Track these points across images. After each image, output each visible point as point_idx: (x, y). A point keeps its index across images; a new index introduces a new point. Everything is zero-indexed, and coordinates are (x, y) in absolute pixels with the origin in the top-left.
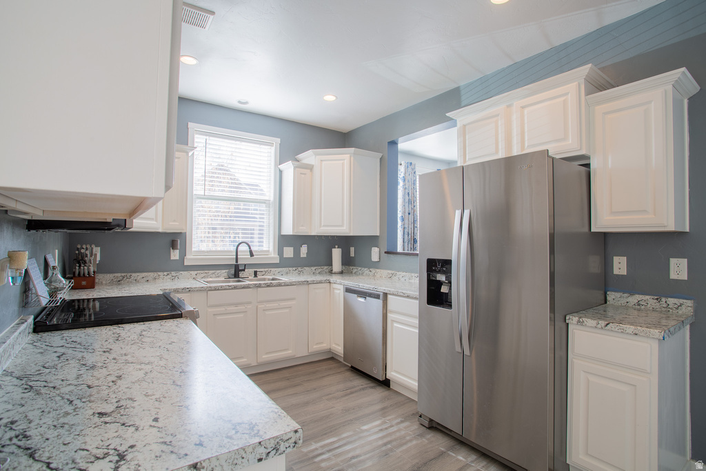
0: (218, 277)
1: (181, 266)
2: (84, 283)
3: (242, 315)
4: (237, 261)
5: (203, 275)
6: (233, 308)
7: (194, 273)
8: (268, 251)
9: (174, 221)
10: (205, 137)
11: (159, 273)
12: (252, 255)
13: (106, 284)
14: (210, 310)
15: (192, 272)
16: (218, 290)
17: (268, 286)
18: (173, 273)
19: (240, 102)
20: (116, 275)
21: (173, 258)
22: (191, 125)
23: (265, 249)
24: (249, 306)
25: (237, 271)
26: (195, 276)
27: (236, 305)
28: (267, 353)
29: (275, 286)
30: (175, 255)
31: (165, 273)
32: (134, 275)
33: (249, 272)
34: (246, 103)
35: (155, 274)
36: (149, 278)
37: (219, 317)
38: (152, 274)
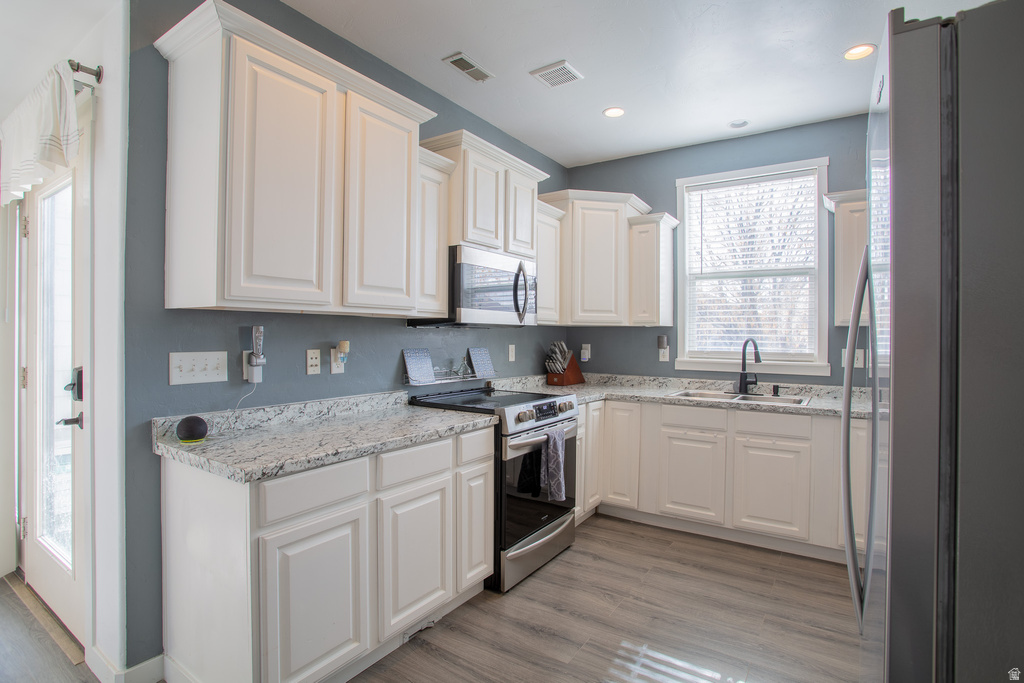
0: (720, 389)
1: (669, 371)
2: (556, 380)
3: (709, 446)
4: (744, 368)
5: (698, 385)
6: (696, 434)
7: (686, 381)
8: (811, 355)
9: (644, 312)
10: (700, 192)
11: (645, 378)
12: (757, 359)
13: (594, 385)
14: (664, 430)
15: (683, 380)
16: (674, 404)
17: (752, 409)
18: (661, 379)
19: (734, 126)
20: (603, 375)
21: (661, 359)
22: (679, 182)
23: (807, 351)
24: (721, 436)
25: (745, 384)
26: (687, 385)
27: (703, 430)
28: (749, 517)
29: (765, 411)
30: (664, 355)
31: (652, 378)
32: (619, 377)
33: (765, 387)
34: (745, 124)
35: (640, 378)
36: (634, 383)
37: (675, 443)
38: (637, 378)
